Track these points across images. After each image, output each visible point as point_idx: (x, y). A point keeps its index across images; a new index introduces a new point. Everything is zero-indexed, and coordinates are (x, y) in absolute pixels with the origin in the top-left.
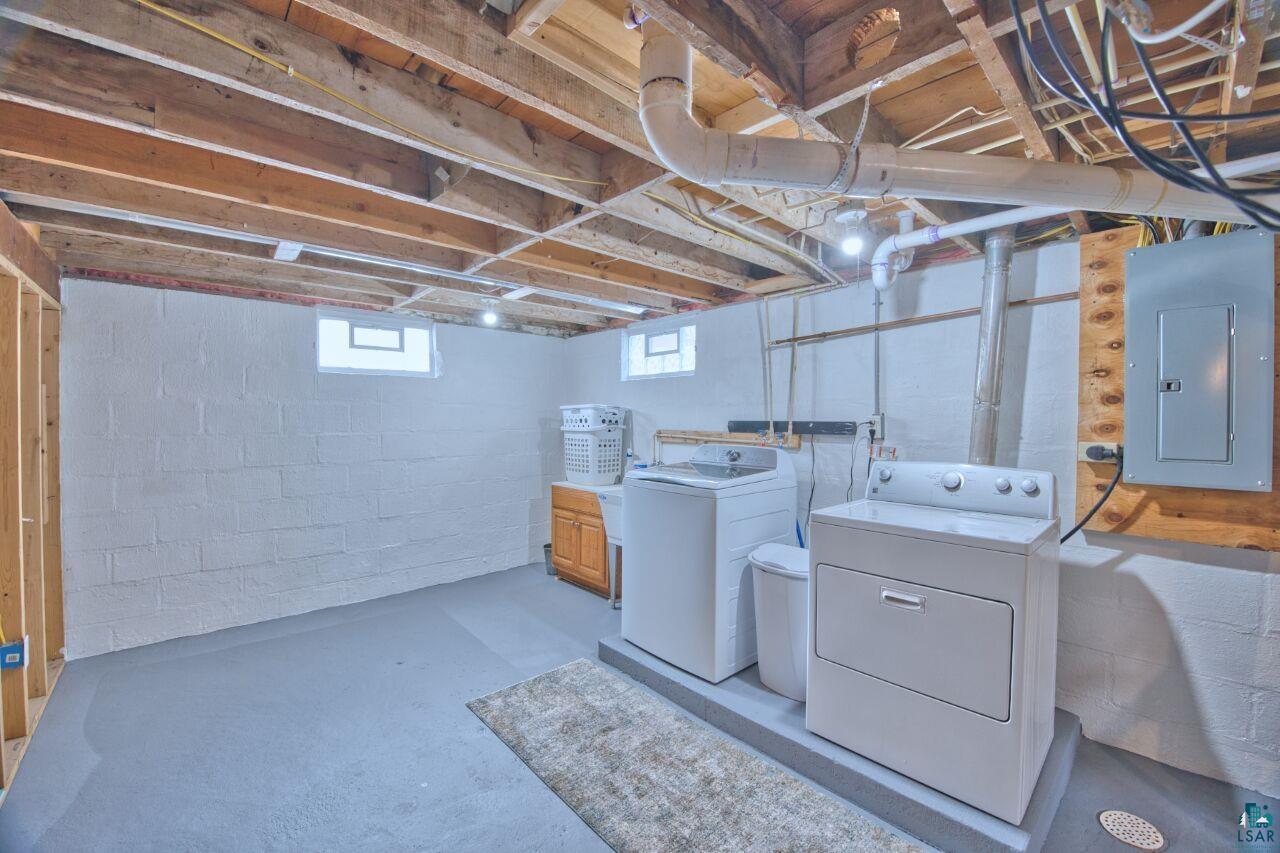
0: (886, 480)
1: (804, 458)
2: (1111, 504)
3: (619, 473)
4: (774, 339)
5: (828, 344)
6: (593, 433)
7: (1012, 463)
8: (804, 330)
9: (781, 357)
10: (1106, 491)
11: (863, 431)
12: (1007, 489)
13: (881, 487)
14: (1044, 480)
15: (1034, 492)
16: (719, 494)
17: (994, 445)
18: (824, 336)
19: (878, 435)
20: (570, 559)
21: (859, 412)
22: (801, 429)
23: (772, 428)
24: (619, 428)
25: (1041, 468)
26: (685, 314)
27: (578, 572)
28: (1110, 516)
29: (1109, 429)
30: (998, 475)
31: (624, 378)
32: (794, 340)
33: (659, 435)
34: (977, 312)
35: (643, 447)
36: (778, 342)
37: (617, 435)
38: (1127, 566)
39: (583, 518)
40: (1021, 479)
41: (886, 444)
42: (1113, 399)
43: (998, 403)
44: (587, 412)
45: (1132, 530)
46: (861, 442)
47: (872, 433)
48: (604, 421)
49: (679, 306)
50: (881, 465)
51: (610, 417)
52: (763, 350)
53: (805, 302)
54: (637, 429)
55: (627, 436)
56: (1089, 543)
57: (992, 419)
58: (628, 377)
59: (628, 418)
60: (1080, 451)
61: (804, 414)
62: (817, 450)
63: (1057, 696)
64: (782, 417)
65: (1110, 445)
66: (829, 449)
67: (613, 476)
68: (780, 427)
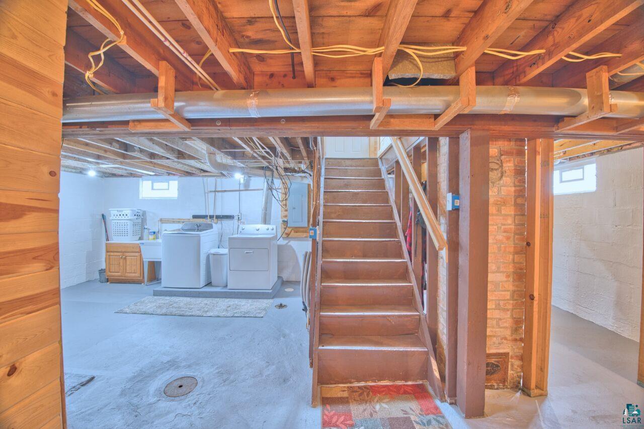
0: (243, 229)
1: (219, 225)
2: (286, 231)
3: (140, 236)
4: (209, 190)
5: (226, 193)
6: (130, 220)
7: (270, 224)
8: (219, 189)
9: (212, 195)
10: (285, 228)
11: (236, 218)
12: (268, 229)
13: (242, 231)
14: (274, 227)
15: (273, 229)
16: (201, 235)
17: (266, 220)
18: (225, 191)
19: (240, 219)
20: (119, 272)
21: (234, 212)
22: (218, 217)
23: (209, 217)
24: (141, 218)
25: (274, 224)
26: (171, 177)
27: (125, 277)
28: (286, 234)
29: (286, 216)
30: (266, 226)
31: (140, 198)
32: (215, 191)
33: (161, 220)
34: (263, 190)
35: (152, 225)
36: (211, 191)
37: (140, 221)
38: (289, 244)
39: (127, 254)
40: (270, 227)
41: (242, 221)
42: (286, 211)
43: (266, 211)
44: (127, 211)
45: (290, 236)
46: (235, 221)
47: (239, 218)
48: (135, 215)
49: (169, 174)
50: (241, 226)
51: (138, 214)
52: (205, 193)
53: (219, 180)
54: (148, 218)
55: (144, 221)
56: (283, 240)
57: (265, 215)
58: (142, 197)
59: (144, 213)
60: (280, 221)
61: (219, 213)
62: (223, 224)
63: (278, 273)
64: (212, 214)
65: (286, 220)
66: (226, 223)
67: (138, 237)
68: (211, 217)
